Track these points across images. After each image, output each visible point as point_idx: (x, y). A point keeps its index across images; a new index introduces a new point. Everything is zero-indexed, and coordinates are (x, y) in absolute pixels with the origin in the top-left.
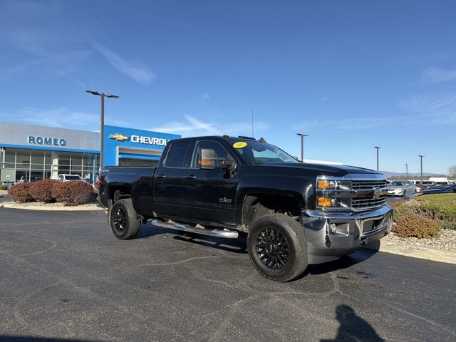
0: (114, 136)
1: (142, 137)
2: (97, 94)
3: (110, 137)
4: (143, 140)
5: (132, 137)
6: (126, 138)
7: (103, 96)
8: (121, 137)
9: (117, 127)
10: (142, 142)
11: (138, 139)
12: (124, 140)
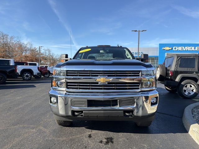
0: (164, 48)
1: (179, 47)
2: (136, 31)
3: (163, 49)
4: (180, 48)
5: (174, 48)
6: (170, 48)
7: (139, 31)
8: (168, 48)
9: (166, 44)
10: (179, 50)
11: (177, 48)
12: (169, 50)
